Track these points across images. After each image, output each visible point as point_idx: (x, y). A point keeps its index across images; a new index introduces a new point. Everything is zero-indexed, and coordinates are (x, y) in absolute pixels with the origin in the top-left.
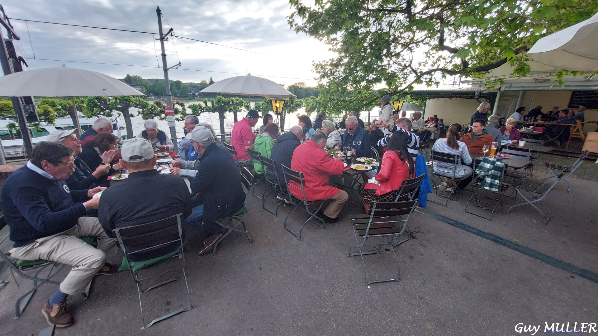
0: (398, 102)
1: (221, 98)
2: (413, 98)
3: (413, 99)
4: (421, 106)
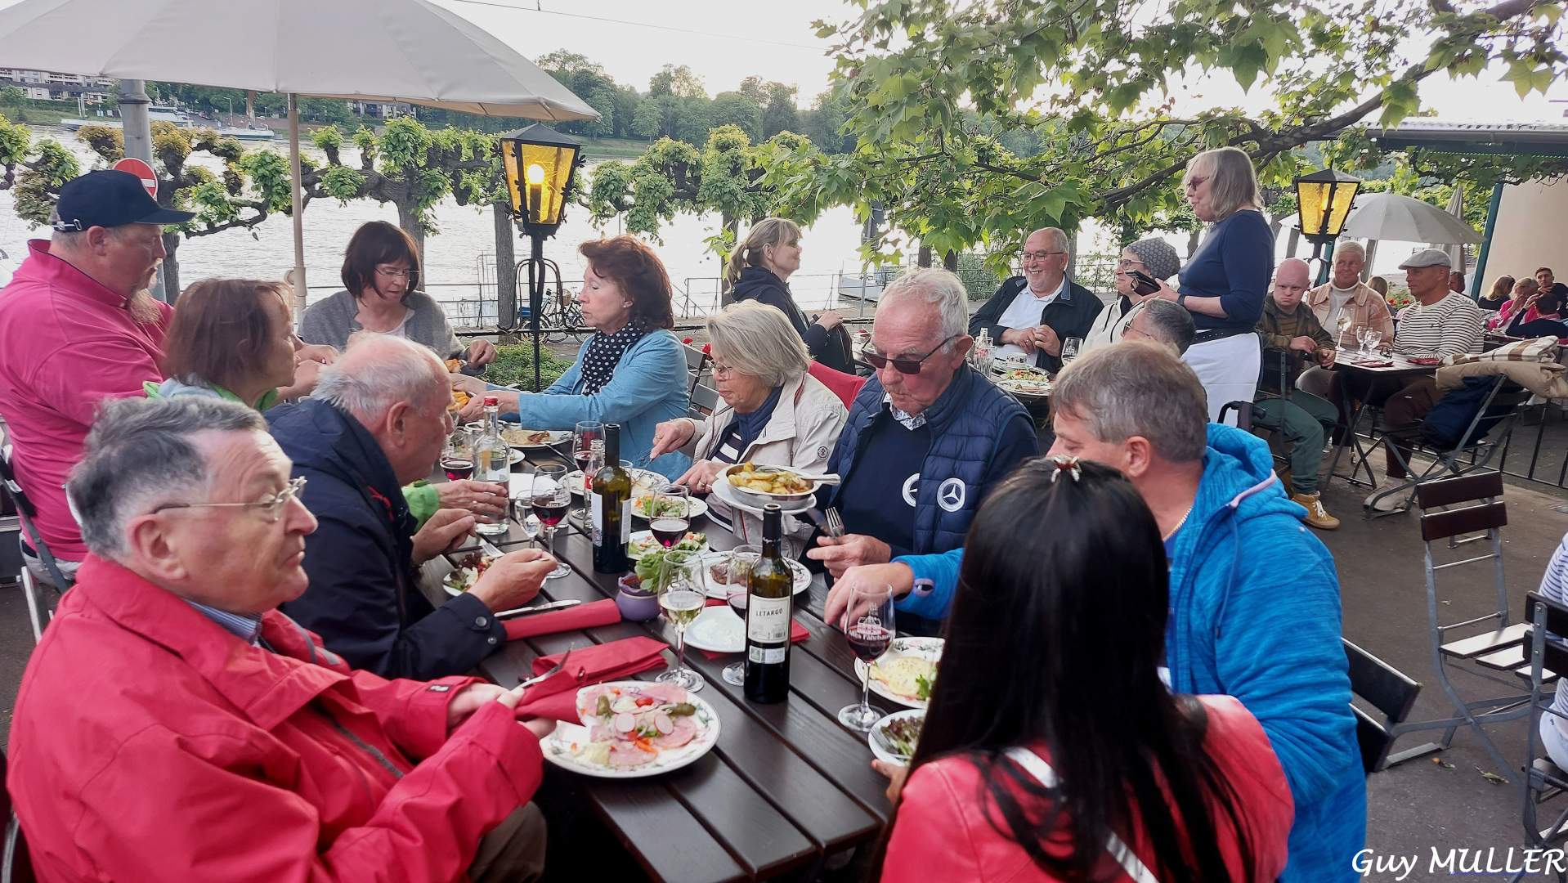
0: (1328, 186)
1: (407, 129)
2: (1426, 167)
3: (1422, 174)
4: (1471, 218)
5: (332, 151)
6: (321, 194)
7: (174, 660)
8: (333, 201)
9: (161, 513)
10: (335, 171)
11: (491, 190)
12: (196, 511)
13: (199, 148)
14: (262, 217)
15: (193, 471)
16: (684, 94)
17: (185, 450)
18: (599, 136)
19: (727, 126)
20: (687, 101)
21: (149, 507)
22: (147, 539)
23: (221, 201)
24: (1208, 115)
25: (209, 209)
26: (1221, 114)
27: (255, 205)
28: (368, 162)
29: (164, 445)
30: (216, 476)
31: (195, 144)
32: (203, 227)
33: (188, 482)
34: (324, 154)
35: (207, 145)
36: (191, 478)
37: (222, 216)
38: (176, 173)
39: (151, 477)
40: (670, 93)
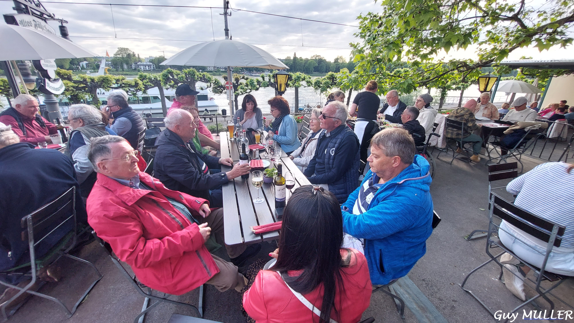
0: (488, 79)
5: (263, 78)
6: (261, 87)
7: (111, 192)
8: (263, 88)
9: (103, 161)
10: (264, 82)
11: (293, 85)
12: (110, 160)
13: (242, 78)
14: (251, 91)
15: (109, 152)
16: (341, 62)
17: (105, 148)
18: (322, 72)
19: (344, 69)
20: (342, 64)
21: (100, 160)
22: (101, 166)
23: (243, 88)
24: (452, 61)
25: (242, 90)
26: (455, 61)
27: (250, 89)
28: (270, 80)
29: (101, 146)
30: (113, 153)
31: (241, 78)
32: (241, 93)
33: (107, 155)
34: (262, 78)
35: (243, 78)
36: (108, 153)
37: (244, 92)
38: (238, 84)
39: (99, 154)
40: (338, 62)
